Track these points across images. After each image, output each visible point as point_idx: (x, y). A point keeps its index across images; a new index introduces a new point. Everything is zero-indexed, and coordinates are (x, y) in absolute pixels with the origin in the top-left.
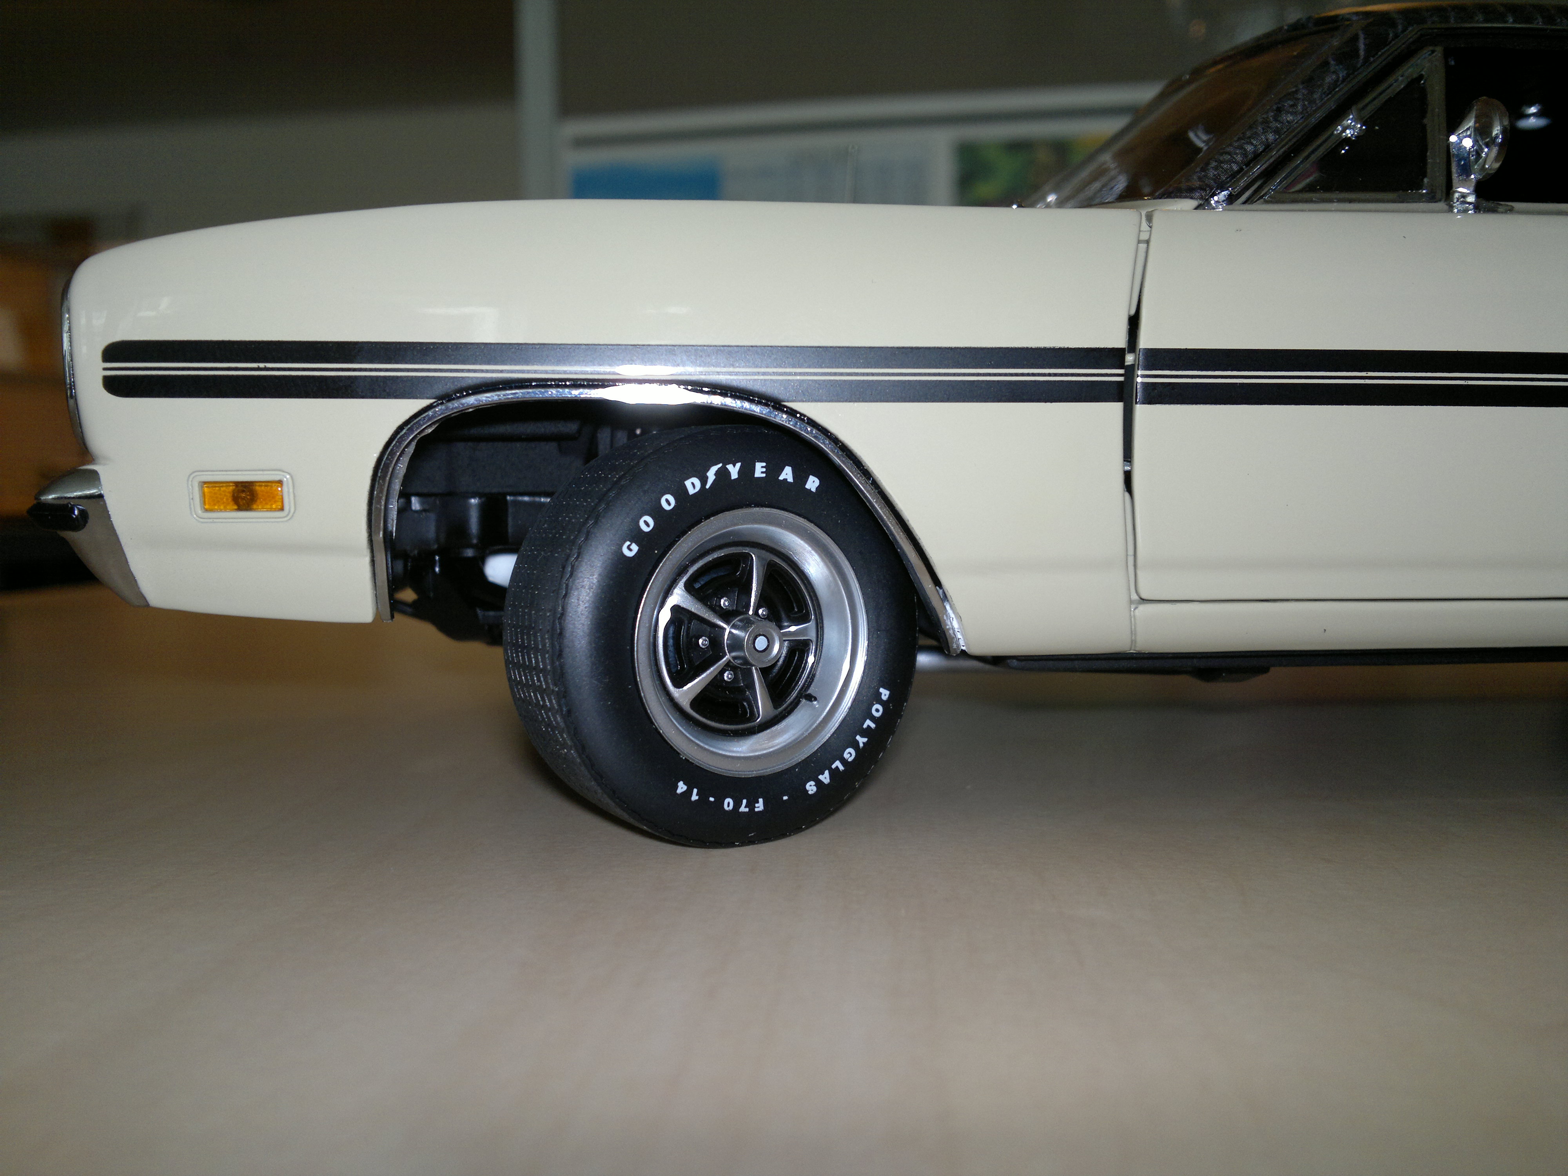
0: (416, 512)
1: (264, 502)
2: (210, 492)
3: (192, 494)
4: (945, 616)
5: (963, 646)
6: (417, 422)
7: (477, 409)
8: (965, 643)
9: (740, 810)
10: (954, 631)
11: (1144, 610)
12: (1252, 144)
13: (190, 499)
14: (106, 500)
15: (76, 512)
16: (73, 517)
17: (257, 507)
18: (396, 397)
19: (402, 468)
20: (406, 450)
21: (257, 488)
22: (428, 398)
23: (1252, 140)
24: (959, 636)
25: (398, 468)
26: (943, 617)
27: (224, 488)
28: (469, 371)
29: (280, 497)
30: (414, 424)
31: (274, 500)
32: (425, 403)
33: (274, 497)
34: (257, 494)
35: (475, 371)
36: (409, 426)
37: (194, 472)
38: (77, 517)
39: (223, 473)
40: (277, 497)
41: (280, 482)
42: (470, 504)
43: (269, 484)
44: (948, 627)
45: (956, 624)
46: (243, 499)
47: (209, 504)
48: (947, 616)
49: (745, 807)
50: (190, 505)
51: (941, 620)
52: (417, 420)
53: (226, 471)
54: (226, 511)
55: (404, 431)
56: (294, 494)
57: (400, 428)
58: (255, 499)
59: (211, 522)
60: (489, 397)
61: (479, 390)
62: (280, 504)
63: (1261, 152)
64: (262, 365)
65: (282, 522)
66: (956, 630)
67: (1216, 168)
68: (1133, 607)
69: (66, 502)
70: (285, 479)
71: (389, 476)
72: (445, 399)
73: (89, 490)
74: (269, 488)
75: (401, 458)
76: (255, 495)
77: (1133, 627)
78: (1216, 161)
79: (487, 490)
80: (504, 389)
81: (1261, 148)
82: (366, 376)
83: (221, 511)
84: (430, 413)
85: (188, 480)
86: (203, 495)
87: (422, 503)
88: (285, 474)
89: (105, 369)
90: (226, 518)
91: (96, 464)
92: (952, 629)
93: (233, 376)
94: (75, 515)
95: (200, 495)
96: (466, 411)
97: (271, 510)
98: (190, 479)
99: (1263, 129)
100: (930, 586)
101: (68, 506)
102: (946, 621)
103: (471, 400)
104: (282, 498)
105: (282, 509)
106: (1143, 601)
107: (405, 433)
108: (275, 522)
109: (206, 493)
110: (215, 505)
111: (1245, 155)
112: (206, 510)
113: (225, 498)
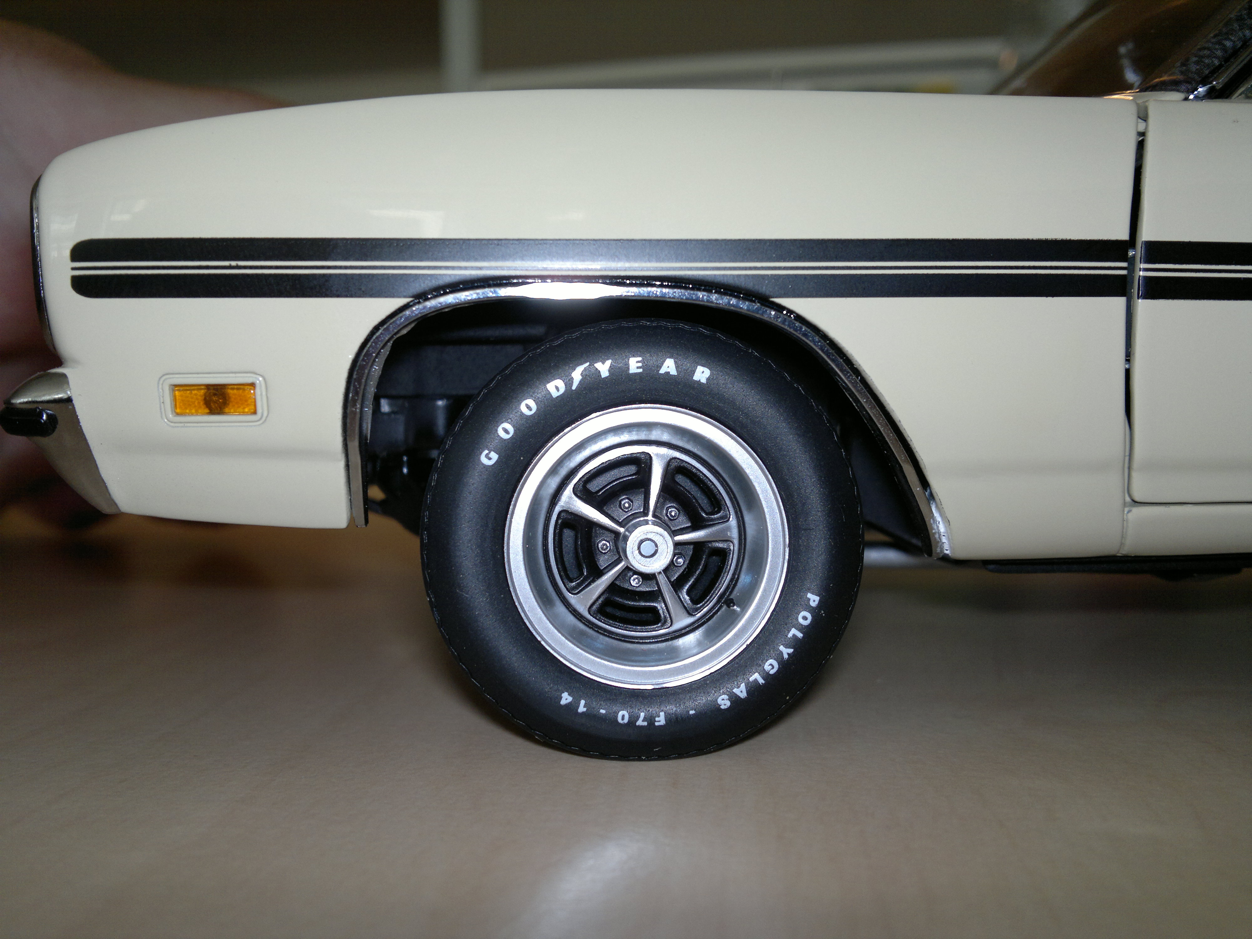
0: (384, 414)
1: (236, 406)
2: (181, 396)
3: (163, 397)
4: (931, 520)
5: (947, 550)
6: (393, 322)
7: (454, 309)
8: (950, 547)
9: (637, 724)
10: (940, 535)
11: (1138, 512)
12: (1231, 40)
13: (160, 402)
14: (75, 404)
15: (45, 417)
16: (41, 422)
17: (229, 411)
18: (371, 296)
19: (377, 369)
20: (382, 351)
21: (230, 392)
22: (405, 297)
23: (1230, 37)
24: (944, 540)
25: (374, 369)
26: (930, 521)
27: (196, 392)
28: (447, 268)
29: (253, 400)
30: (391, 324)
31: (246, 403)
32: (402, 302)
33: (246, 401)
34: (229, 398)
35: (453, 268)
36: (385, 326)
37: (164, 375)
38: (45, 422)
39: (194, 376)
40: (250, 401)
41: (253, 385)
42: (438, 407)
43: (242, 387)
44: (934, 531)
45: (942, 529)
46: (215, 402)
47: (180, 407)
48: (934, 520)
49: (643, 721)
50: (161, 409)
51: (927, 524)
52: (394, 319)
53: (198, 373)
54: (197, 415)
55: (380, 331)
56: (267, 398)
57: (376, 328)
58: (228, 402)
59: (182, 427)
60: (467, 296)
61: (456, 288)
62: (253, 407)
63: (1239, 48)
64: (234, 263)
65: (255, 426)
66: (942, 534)
67: (1197, 63)
68: (1126, 510)
69: (35, 406)
70: (258, 382)
71: (365, 378)
72: (421, 298)
73: (57, 394)
74: (241, 391)
75: (377, 360)
76: (227, 399)
77: (1124, 531)
78: (1196, 56)
79: (454, 392)
80: (483, 287)
81: (1239, 44)
82: (340, 275)
83: (192, 415)
84: (407, 313)
85: (158, 383)
86: (174, 399)
87: (390, 405)
88: (257, 376)
89: (73, 269)
90: (197, 423)
91: (64, 367)
92: (939, 533)
93: (203, 275)
94: (43, 420)
95: (171, 399)
96: (443, 311)
97: (244, 413)
98: (161, 382)
99: (1240, 26)
100: (918, 489)
101: (37, 411)
102: (933, 525)
103: (450, 299)
104: (255, 402)
105: (255, 413)
106: (1135, 503)
107: (381, 334)
108: (247, 426)
109: (177, 397)
110: (186, 409)
111: (1224, 49)
112: (178, 414)
113: (197, 401)
